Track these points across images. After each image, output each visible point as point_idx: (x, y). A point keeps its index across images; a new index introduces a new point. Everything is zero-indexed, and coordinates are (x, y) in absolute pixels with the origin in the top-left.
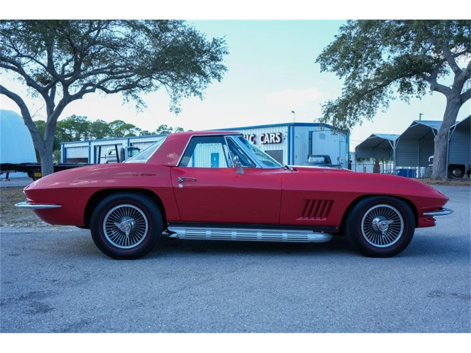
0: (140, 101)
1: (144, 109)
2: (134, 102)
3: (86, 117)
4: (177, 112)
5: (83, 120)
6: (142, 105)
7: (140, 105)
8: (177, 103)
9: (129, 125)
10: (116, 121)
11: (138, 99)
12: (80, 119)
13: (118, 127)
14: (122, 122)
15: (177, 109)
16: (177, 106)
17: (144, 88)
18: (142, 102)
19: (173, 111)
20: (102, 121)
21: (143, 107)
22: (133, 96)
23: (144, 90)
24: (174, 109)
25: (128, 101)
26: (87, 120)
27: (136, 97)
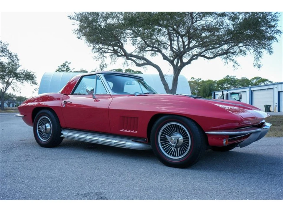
0: (235, 62)
1: (238, 67)
2: (232, 63)
3: (235, 76)
4: (259, 67)
5: (233, 78)
6: (237, 65)
7: (236, 65)
8: (259, 61)
9: (264, 79)
10: (256, 77)
11: (234, 61)
12: (232, 77)
13: (257, 81)
14: (260, 78)
15: (259, 65)
16: (259, 63)
17: (234, 54)
18: (237, 63)
19: (256, 67)
20: (245, 78)
21: (237, 66)
22: (230, 59)
23: (234, 55)
24: (257, 65)
25: (228, 63)
26: (235, 78)
27: (233, 60)
